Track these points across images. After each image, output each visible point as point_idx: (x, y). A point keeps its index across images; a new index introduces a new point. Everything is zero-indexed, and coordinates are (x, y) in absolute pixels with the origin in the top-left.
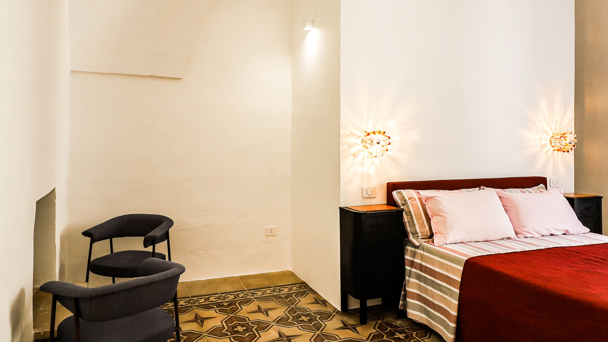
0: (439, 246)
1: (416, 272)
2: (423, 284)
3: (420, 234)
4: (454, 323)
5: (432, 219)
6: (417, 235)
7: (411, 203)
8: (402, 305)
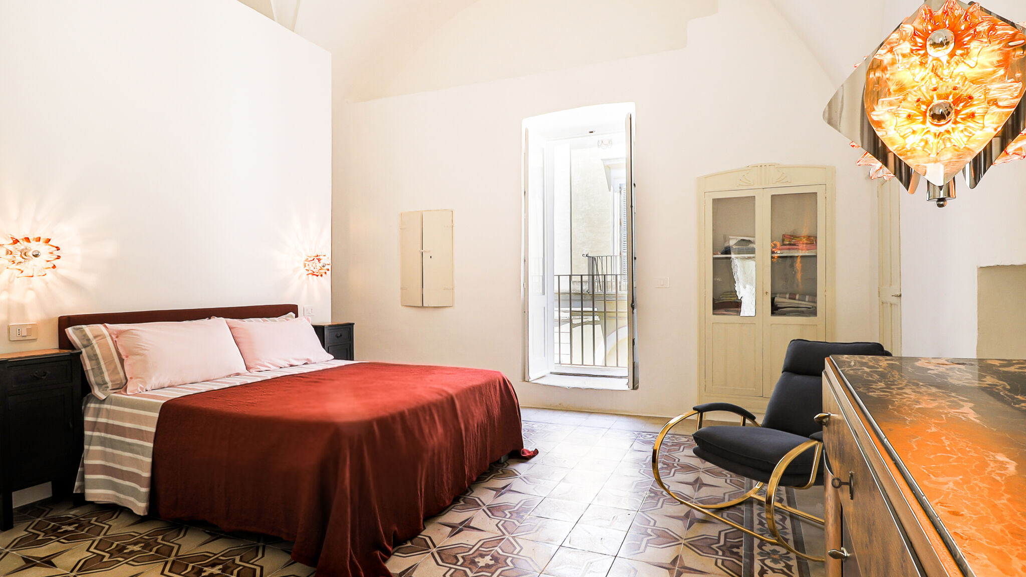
0: (135, 395)
1: (100, 435)
2: (109, 450)
3: (110, 384)
4: (146, 487)
5: (126, 360)
6: (105, 385)
7: (97, 343)
8: (79, 487)
